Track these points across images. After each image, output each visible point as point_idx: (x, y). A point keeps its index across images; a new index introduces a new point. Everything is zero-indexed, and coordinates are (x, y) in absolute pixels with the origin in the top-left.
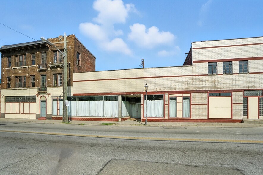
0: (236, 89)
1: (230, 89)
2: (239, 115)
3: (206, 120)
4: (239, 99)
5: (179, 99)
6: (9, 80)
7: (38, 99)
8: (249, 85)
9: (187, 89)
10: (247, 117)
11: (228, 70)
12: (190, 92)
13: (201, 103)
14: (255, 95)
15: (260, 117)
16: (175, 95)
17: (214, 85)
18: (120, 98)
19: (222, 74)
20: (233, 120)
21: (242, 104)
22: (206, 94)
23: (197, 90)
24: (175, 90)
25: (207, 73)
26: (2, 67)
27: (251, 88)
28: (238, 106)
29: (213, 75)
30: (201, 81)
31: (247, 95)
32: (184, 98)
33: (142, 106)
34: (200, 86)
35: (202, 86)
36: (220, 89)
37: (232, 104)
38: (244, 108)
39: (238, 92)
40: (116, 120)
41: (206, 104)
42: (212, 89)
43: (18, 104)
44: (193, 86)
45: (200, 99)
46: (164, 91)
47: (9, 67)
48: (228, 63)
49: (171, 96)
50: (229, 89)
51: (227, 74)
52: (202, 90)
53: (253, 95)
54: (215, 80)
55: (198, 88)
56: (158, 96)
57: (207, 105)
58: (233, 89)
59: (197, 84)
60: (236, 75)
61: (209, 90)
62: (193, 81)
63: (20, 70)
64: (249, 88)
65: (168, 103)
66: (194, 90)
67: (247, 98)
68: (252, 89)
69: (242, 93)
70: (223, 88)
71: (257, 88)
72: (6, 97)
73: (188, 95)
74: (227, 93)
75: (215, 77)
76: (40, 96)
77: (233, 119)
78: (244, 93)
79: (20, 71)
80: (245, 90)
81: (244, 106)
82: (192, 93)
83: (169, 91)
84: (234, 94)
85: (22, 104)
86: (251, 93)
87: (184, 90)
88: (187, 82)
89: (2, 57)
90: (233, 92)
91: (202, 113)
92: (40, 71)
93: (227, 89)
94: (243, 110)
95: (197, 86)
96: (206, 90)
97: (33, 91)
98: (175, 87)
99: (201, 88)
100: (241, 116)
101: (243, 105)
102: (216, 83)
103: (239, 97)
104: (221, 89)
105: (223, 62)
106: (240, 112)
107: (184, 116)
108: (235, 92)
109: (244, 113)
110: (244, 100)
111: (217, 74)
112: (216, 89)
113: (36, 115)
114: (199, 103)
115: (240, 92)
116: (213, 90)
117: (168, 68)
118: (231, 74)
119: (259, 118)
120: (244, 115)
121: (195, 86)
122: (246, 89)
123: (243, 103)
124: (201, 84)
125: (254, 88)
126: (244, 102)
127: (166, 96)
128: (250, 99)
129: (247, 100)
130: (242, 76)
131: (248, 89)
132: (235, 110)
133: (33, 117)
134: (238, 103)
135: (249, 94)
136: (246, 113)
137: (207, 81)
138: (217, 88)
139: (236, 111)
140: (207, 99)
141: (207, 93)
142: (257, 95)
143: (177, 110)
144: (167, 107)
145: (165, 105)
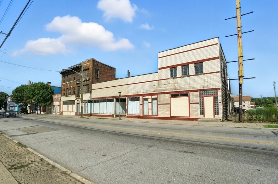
0: (193, 89)
1: (188, 90)
2: (196, 113)
3: (169, 117)
4: (196, 98)
5: (150, 100)
6: (64, 91)
7: (76, 102)
8: (204, 85)
9: (155, 91)
10: (203, 115)
11: (186, 73)
12: (156, 94)
13: (164, 103)
14: (210, 94)
15: (215, 115)
16: (147, 97)
17: (174, 87)
18: (115, 100)
19: (180, 77)
20: (191, 118)
21: (198, 103)
22: (168, 95)
23: (162, 92)
24: (146, 93)
25: (169, 76)
26: (62, 83)
27: (206, 88)
28: (195, 106)
29: (174, 78)
30: (164, 84)
31: (203, 95)
32: (153, 99)
33: (127, 106)
34: (164, 88)
35: (165, 88)
36: (179, 91)
37: (190, 103)
38: (200, 107)
39: (194, 92)
40: (112, 116)
41: (169, 104)
42: (173, 91)
44: (159, 89)
45: (164, 100)
46: (140, 94)
47: (65, 82)
48: (185, 66)
49: (144, 97)
50: (186, 90)
51: (184, 77)
52: (165, 92)
53: (208, 95)
54: (175, 83)
55: (163, 90)
56: (135, 98)
57: (169, 105)
58: (190, 90)
59: (162, 87)
60: (192, 76)
61: (171, 91)
62: (159, 85)
64: (205, 88)
65: (142, 104)
66: (160, 92)
67: (203, 97)
68: (207, 89)
69: (198, 93)
70: (182, 89)
71: (212, 88)
72: (63, 101)
73: (155, 97)
74: (185, 94)
75: (175, 80)
76: (77, 100)
77: (191, 117)
78: (200, 93)
79: (69, 85)
80: (200, 90)
81: (200, 105)
82: (158, 95)
83: (143, 93)
84: (191, 94)
85: (69, 105)
86: (206, 93)
87: (152, 93)
88: (154, 86)
89: (62, 77)
90: (190, 93)
91: (166, 111)
92: (77, 84)
93: (185, 90)
94: (199, 109)
95: (162, 88)
96: (168, 91)
97: (73, 98)
98: (146, 90)
99: (164, 90)
100: (197, 115)
101: (199, 104)
102: (176, 85)
103: (195, 97)
104: (180, 90)
105: (181, 66)
106: (196, 111)
107: (154, 114)
108: (192, 93)
109: (201, 112)
110: (200, 100)
111: (176, 78)
112: (176, 91)
113: (75, 112)
114: (163, 103)
115: (196, 92)
116: (174, 92)
117: (142, 76)
118: (188, 76)
119: (214, 117)
120: (201, 114)
121: (160, 89)
122: (201, 89)
123: (199, 102)
124: (165, 87)
125: (209, 88)
126: (200, 101)
127: (141, 97)
128: (206, 99)
129: (203, 100)
130: (197, 77)
131: (203, 89)
132: (192, 109)
133: (74, 114)
134: (194, 102)
135: (204, 93)
136: (202, 112)
137: (169, 84)
138: (177, 90)
139: (193, 110)
140: (169, 100)
141: (169, 94)
142: (212, 94)
143: (148, 109)
144: (141, 106)
145: (140, 105)
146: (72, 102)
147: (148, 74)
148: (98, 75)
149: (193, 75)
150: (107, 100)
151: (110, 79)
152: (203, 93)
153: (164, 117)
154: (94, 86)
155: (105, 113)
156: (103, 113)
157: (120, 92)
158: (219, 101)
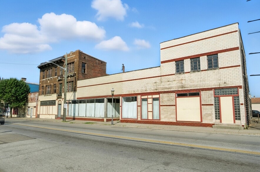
0: (205, 88)
1: (198, 88)
2: (210, 118)
3: (175, 122)
4: (209, 99)
5: (150, 101)
6: (43, 89)
7: (57, 102)
8: (220, 82)
9: (156, 90)
10: (219, 120)
11: (196, 68)
12: (158, 93)
13: (169, 104)
14: (229, 94)
15: (236, 121)
16: (145, 97)
17: (181, 85)
18: (106, 100)
19: (189, 72)
20: (204, 124)
21: (212, 105)
22: (174, 95)
23: (165, 90)
24: (146, 92)
25: (174, 72)
26: (40, 79)
27: (222, 86)
28: (208, 108)
29: (180, 74)
30: (168, 81)
31: (218, 94)
32: (154, 99)
33: (120, 108)
34: (167, 86)
35: (170, 86)
36: (187, 89)
37: (201, 105)
38: (216, 109)
39: (207, 91)
40: (102, 120)
41: (174, 105)
42: (179, 89)
43: (47, 106)
44: (162, 86)
45: (168, 100)
46: (137, 93)
47: (44, 78)
48: (195, 59)
49: (143, 97)
50: (197, 88)
51: (194, 72)
52: (170, 90)
53: (226, 94)
54: (182, 80)
55: (166, 88)
56: (131, 98)
57: (175, 107)
58: (202, 88)
60: (205, 72)
61: (176, 90)
62: (162, 82)
63: (49, 80)
64: (221, 86)
65: (140, 105)
66: (163, 91)
67: (219, 98)
68: (224, 87)
69: (212, 92)
70: (191, 87)
71: (230, 86)
72: (41, 101)
73: (157, 96)
74: (195, 93)
75: (182, 76)
76: (58, 100)
77: (203, 122)
78: (215, 92)
79: (49, 82)
80: (215, 89)
81: (216, 107)
82: (160, 94)
83: (141, 92)
84: (202, 93)
85: (49, 106)
86: (223, 92)
87: (153, 91)
88: (156, 83)
89: (40, 72)
90: (201, 92)
91: (170, 115)
92: (59, 80)
93: (195, 88)
94: (214, 112)
95: (165, 86)
96: (173, 90)
97: (54, 97)
98: (146, 88)
99: (168, 89)
100: (212, 120)
101: (214, 106)
102: (183, 82)
103: (208, 97)
104: (189, 89)
105: (190, 59)
106: (210, 115)
107: (155, 118)
108: (204, 92)
109: (216, 116)
110: (215, 100)
111: (184, 73)
112: (183, 89)
113: (56, 115)
114: (167, 104)
115: (209, 91)
116: (181, 90)
117: (141, 71)
118: (199, 71)
119: (234, 122)
120: (216, 119)
121: (163, 86)
122: (216, 87)
123: (213, 103)
124: (169, 85)
125: (226, 86)
126: (215, 102)
127: (139, 97)
128: (222, 99)
129: (219, 100)
130: (211, 72)
131: (218, 86)
132: (204, 112)
133: (54, 117)
134: (208, 104)
135: (221, 92)
136: (218, 116)
137: (174, 81)
138: (185, 88)
139: (206, 114)
140: (175, 100)
141: (175, 93)
142: (231, 94)
143: (148, 112)
144: (139, 108)
145: (138, 106)
146: (52, 103)
147: (147, 69)
148: (85, 69)
149: (205, 69)
150: (96, 100)
151: (100, 75)
152: (218, 92)
153: (168, 122)
154: (80, 83)
155: (93, 116)
156: (90, 116)
157: (113, 90)
158: (240, 103)
